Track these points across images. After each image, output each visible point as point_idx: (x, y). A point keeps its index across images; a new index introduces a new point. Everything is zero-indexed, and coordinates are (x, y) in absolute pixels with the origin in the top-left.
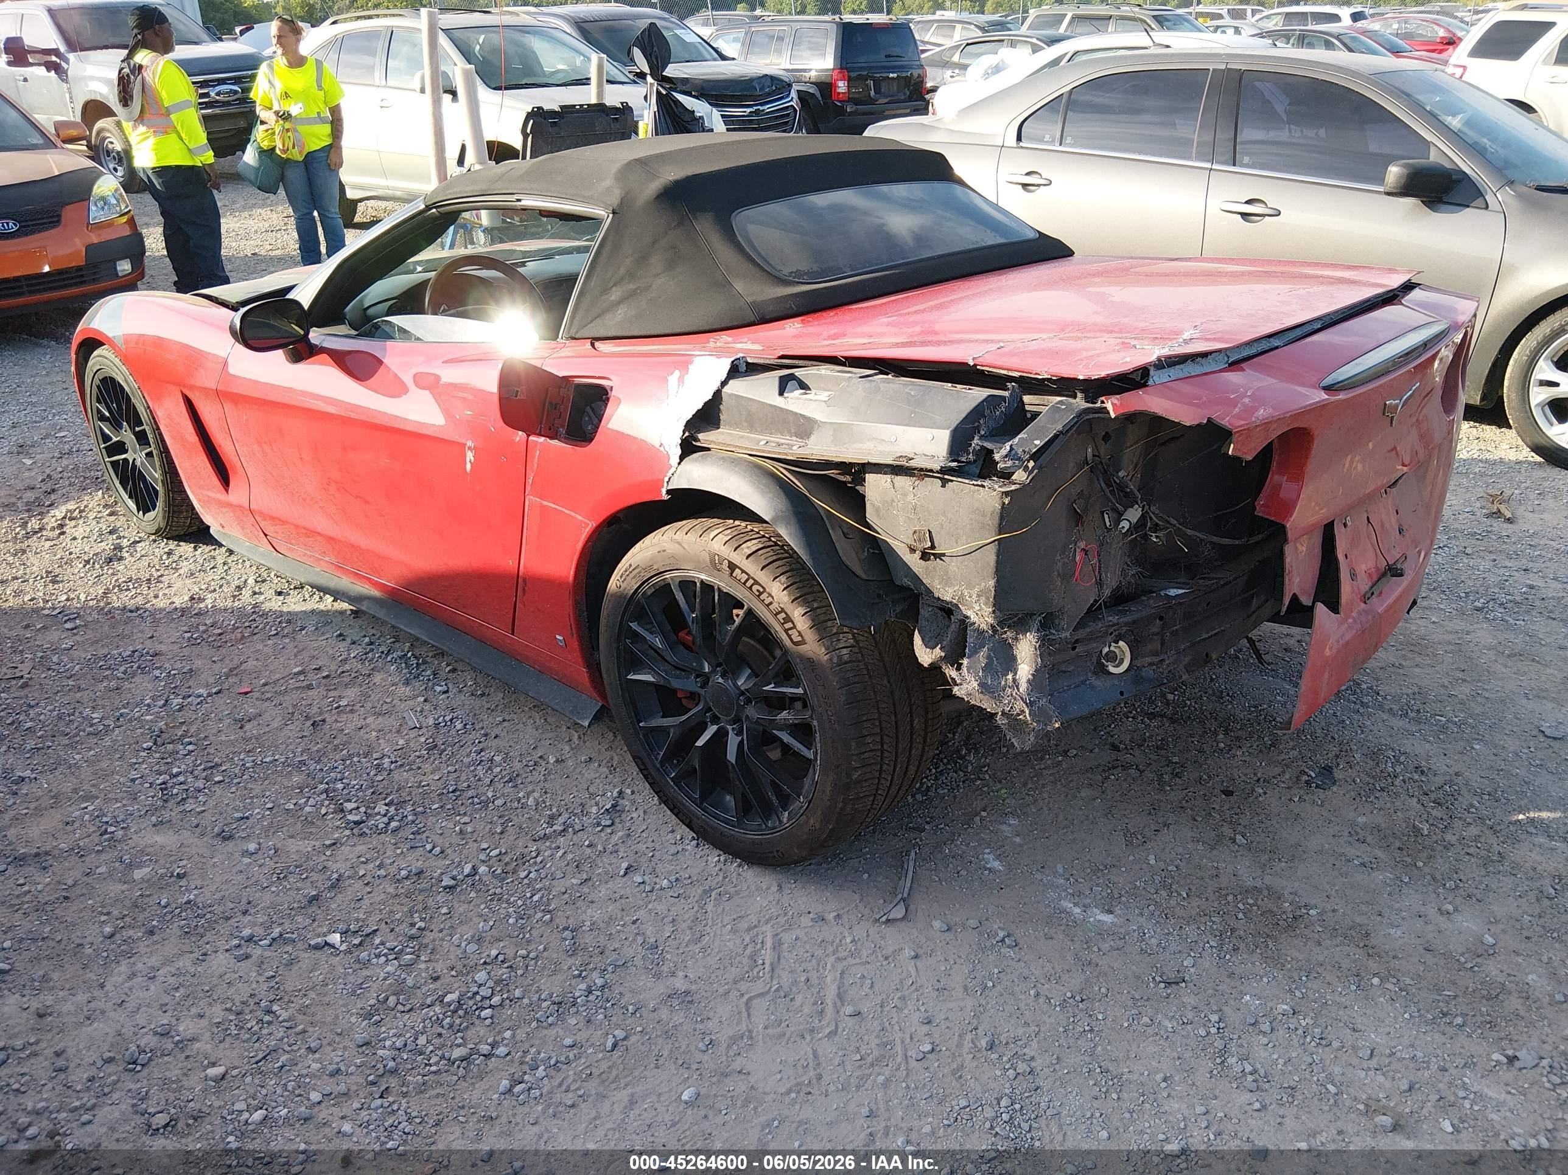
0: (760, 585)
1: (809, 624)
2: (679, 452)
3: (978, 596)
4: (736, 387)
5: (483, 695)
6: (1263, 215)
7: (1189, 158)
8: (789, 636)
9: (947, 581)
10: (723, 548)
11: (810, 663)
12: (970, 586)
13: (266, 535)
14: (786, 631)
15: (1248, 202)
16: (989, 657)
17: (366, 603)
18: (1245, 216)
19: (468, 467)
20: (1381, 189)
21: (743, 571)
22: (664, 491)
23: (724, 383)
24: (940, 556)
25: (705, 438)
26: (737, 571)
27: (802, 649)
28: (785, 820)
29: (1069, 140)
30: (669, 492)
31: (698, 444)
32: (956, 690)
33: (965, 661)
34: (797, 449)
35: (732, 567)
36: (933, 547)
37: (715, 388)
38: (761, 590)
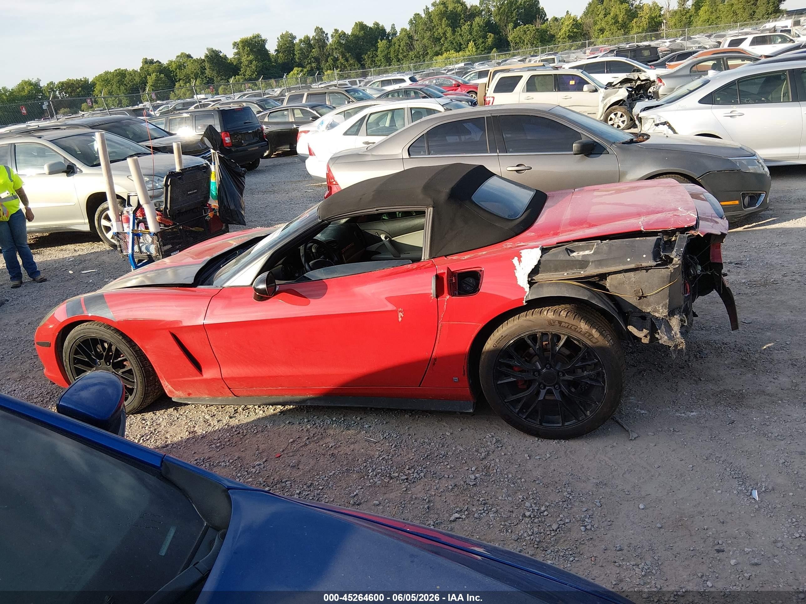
0: (574, 325)
1: (599, 334)
2: (528, 286)
3: (662, 307)
4: (547, 256)
5: (387, 423)
6: (526, 170)
7: (487, 153)
8: (592, 341)
9: (648, 305)
10: (554, 317)
11: (602, 349)
12: (659, 304)
13: (230, 389)
14: (590, 340)
15: (517, 166)
16: (665, 328)
17: (308, 401)
18: (517, 171)
19: (400, 319)
20: (572, 153)
21: (566, 323)
22: (524, 302)
23: (541, 257)
24: (645, 297)
25: (536, 278)
26: (563, 324)
27: (598, 344)
28: (589, 415)
29: (432, 152)
30: (526, 302)
31: (534, 281)
32: (660, 342)
33: (659, 331)
34: (582, 273)
35: (560, 322)
36: (643, 294)
37: (538, 260)
38: (576, 327)
